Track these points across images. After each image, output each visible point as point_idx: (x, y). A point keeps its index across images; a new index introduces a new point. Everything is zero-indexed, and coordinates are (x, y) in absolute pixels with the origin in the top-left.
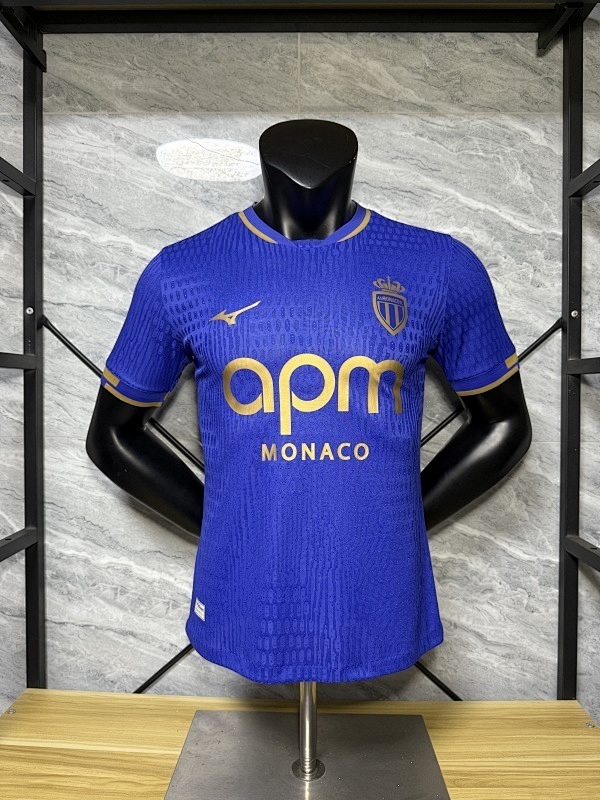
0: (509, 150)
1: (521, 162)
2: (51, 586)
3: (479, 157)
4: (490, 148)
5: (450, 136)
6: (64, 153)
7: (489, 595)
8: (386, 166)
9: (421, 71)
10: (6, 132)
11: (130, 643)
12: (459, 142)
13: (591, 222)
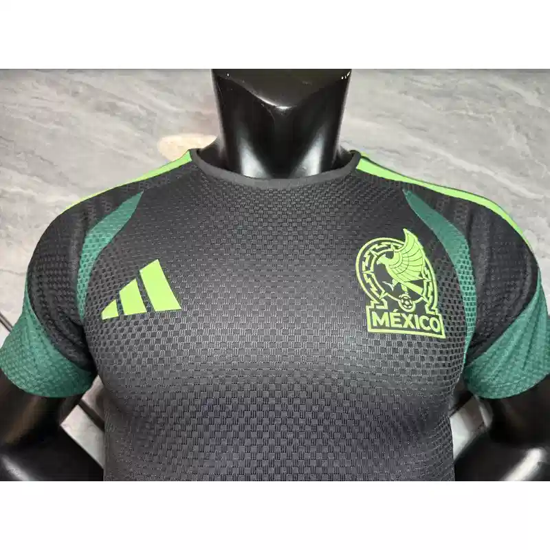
3: (470, 117)
4: (480, 108)
6: (15, 107)
12: (446, 101)
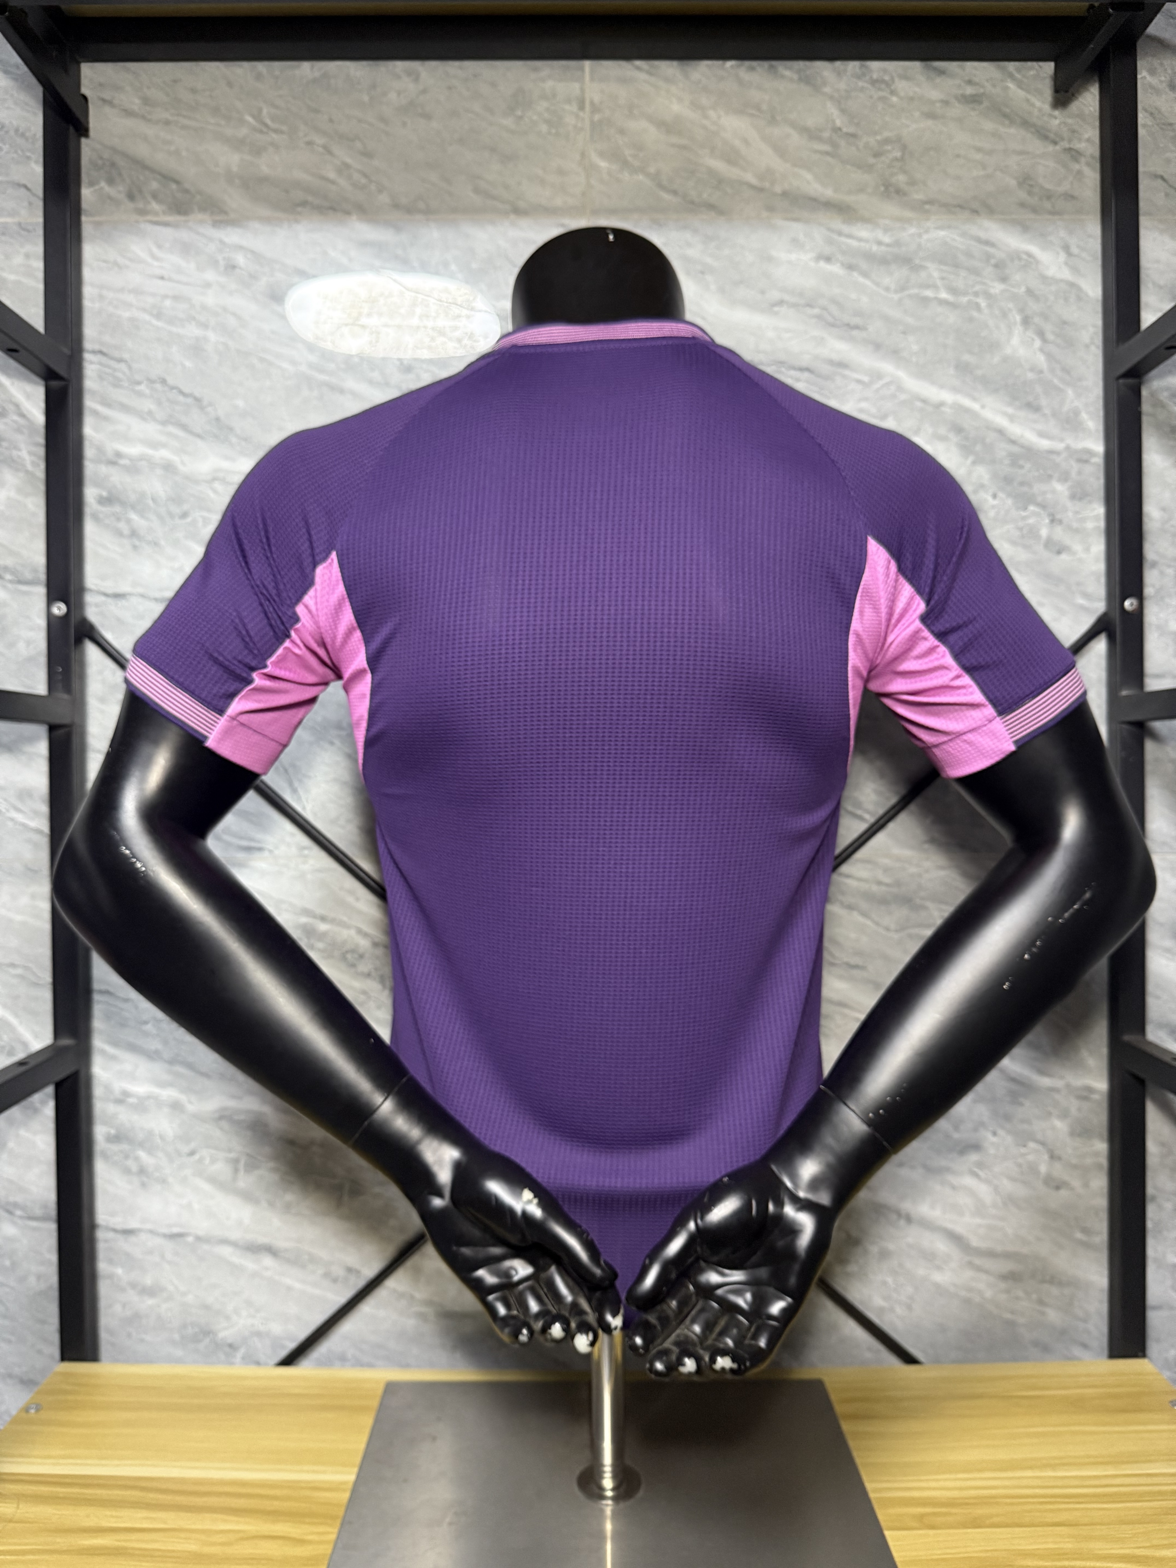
0: (997, 288)
1: (1021, 311)
2: (106, 1157)
3: (942, 302)
4: (960, 284)
5: (883, 261)
6: (124, 297)
7: (974, 1157)
8: (759, 319)
9: (826, 134)
10: (7, 257)
11: (267, 1269)
12: (900, 273)
13: (1159, 426)
